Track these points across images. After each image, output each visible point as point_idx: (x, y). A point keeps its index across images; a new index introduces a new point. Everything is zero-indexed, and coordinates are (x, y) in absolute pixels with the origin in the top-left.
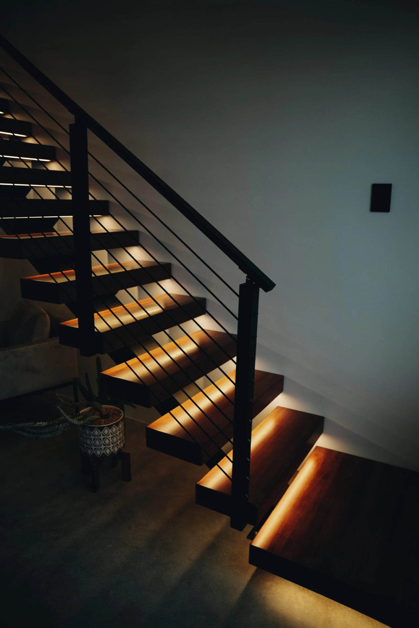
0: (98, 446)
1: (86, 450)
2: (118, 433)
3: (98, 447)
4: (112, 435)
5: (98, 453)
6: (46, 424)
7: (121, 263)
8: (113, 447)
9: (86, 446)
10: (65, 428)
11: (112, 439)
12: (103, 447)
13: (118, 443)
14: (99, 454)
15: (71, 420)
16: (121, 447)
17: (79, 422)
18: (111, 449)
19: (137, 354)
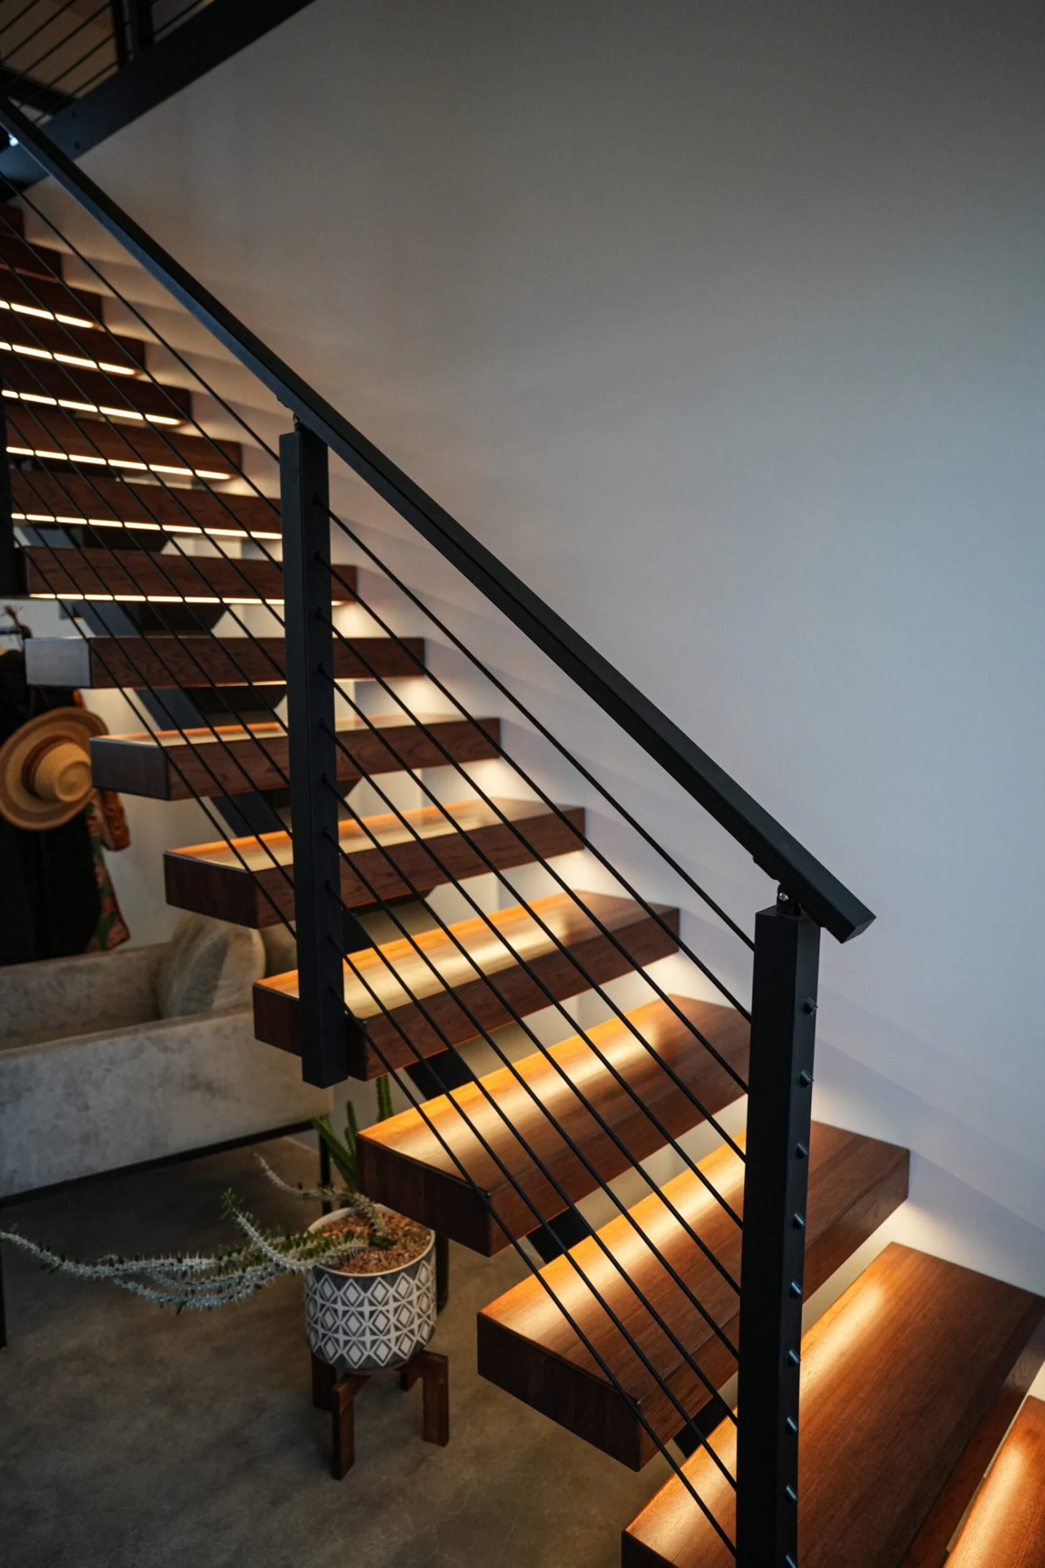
0: (354, 1334)
1: (322, 1344)
2: (414, 1297)
3: (354, 1339)
4: (397, 1304)
5: (355, 1354)
6: (209, 1264)
7: (445, 806)
8: (398, 1339)
9: (321, 1331)
10: (262, 1278)
11: (397, 1314)
12: (368, 1338)
13: (415, 1326)
14: (356, 1360)
15: (280, 1259)
16: (422, 1337)
17: (302, 1261)
18: (392, 1345)
19: (475, 1069)
